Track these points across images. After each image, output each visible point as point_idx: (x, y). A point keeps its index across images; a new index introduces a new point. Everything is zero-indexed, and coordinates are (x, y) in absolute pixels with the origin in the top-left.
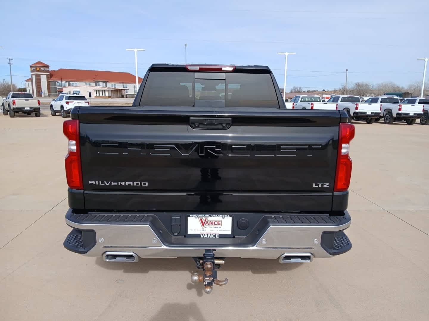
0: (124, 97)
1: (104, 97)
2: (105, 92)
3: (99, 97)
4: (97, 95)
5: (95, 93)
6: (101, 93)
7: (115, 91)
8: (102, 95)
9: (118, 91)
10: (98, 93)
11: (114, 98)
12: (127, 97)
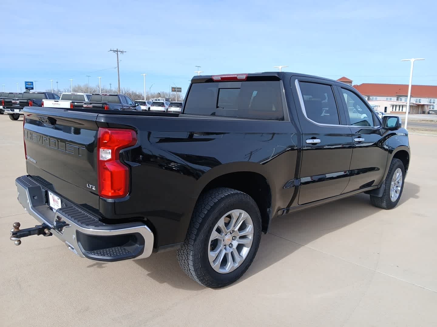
0: (425, 114)
1: (400, 112)
2: (402, 107)
3: (396, 112)
4: (393, 110)
5: (392, 108)
6: (398, 108)
7: (415, 106)
8: (399, 110)
9: (419, 107)
10: (394, 108)
11: (412, 114)
12: (429, 113)
